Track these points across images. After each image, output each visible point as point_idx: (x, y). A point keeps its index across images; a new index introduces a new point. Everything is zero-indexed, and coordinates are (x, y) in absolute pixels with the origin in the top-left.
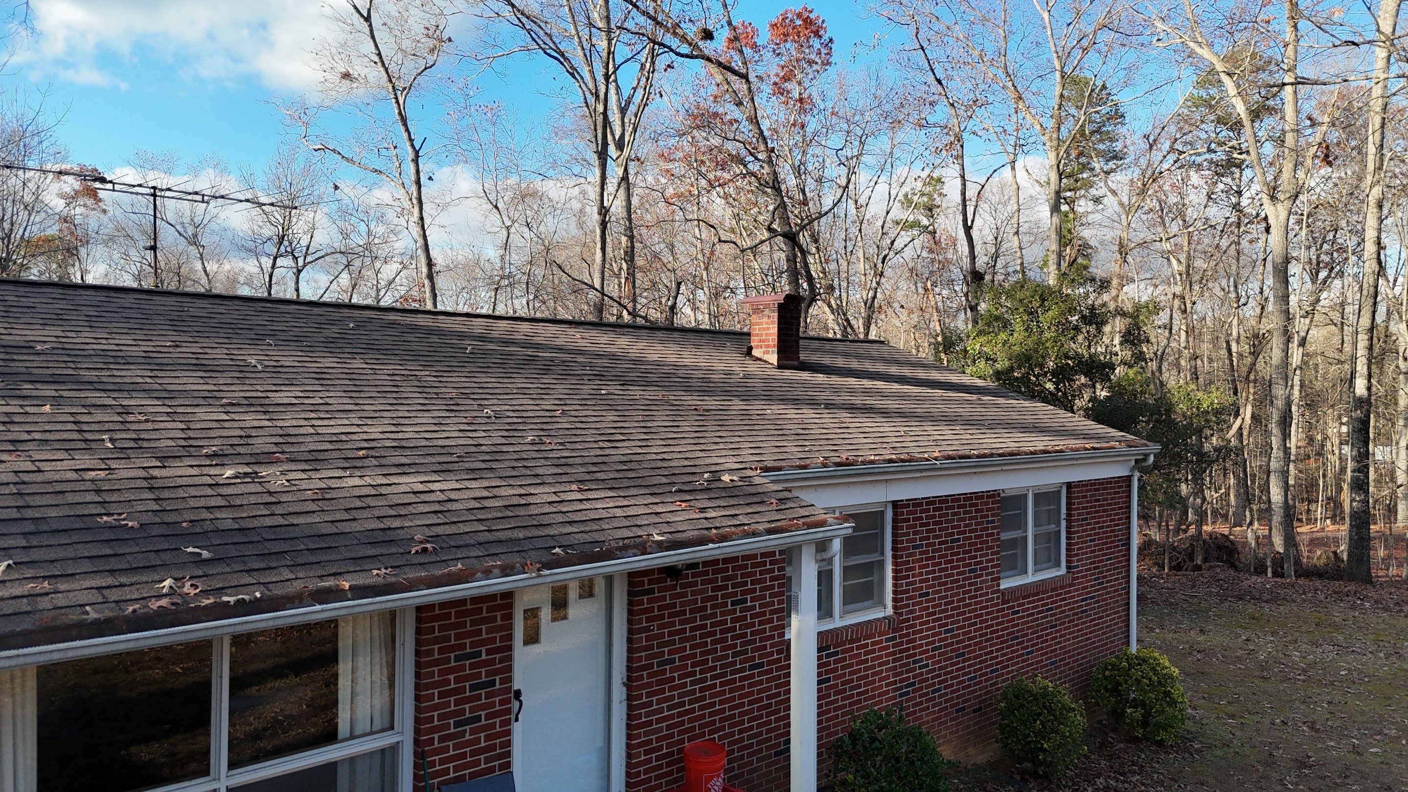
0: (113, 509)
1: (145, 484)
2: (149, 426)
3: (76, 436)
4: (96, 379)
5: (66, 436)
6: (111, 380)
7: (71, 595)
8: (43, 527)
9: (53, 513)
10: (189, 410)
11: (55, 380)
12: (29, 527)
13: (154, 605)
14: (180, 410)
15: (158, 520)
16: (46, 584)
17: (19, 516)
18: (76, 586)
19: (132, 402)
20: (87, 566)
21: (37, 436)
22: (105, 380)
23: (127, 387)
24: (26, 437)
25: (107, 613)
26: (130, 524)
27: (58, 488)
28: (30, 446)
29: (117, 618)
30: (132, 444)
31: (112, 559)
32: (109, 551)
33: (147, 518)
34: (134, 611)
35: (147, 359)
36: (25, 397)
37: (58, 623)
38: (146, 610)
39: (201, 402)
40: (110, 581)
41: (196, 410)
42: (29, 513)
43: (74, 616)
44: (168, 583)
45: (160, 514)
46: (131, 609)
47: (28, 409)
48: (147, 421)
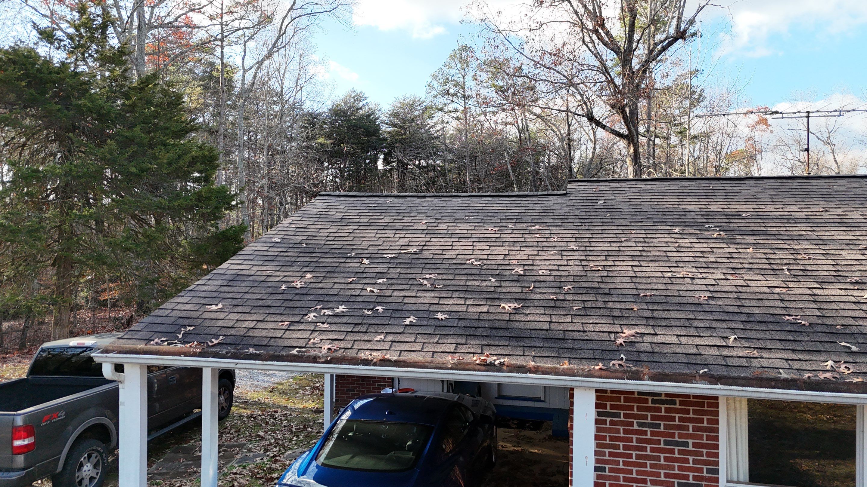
0: (792, 312)
1: (811, 298)
2: (811, 262)
3: (767, 266)
4: (777, 233)
5: (761, 266)
6: (786, 233)
7: (771, 361)
8: (752, 319)
9: (757, 311)
10: (837, 252)
11: (754, 233)
12: (745, 318)
13: (822, 376)
14: (831, 252)
15: (820, 322)
16: (755, 352)
17: (739, 311)
18: (772, 355)
19: (799, 247)
20: (778, 345)
21: (746, 266)
22: (782, 233)
23: (796, 238)
24: (739, 266)
25: (792, 376)
26: (803, 323)
27: (760, 296)
28: (742, 271)
29: (799, 380)
30: (801, 273)
31: (793, 343)
32: (792, 338)
33: (814, 320)
34: (809, 377)
35: (807, 219)
36: (738, 243)
37: (764, 376)
38: (816, 378)
39: (845, 247)
40: (792, 356)
41: (842, 252)
42: (744, 310)
43: (773, 374)
44: (830, 363)
45: (821, 318)
46: (807, 376)
47: (740, 250)
48: (810, 259)
